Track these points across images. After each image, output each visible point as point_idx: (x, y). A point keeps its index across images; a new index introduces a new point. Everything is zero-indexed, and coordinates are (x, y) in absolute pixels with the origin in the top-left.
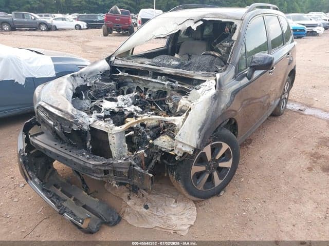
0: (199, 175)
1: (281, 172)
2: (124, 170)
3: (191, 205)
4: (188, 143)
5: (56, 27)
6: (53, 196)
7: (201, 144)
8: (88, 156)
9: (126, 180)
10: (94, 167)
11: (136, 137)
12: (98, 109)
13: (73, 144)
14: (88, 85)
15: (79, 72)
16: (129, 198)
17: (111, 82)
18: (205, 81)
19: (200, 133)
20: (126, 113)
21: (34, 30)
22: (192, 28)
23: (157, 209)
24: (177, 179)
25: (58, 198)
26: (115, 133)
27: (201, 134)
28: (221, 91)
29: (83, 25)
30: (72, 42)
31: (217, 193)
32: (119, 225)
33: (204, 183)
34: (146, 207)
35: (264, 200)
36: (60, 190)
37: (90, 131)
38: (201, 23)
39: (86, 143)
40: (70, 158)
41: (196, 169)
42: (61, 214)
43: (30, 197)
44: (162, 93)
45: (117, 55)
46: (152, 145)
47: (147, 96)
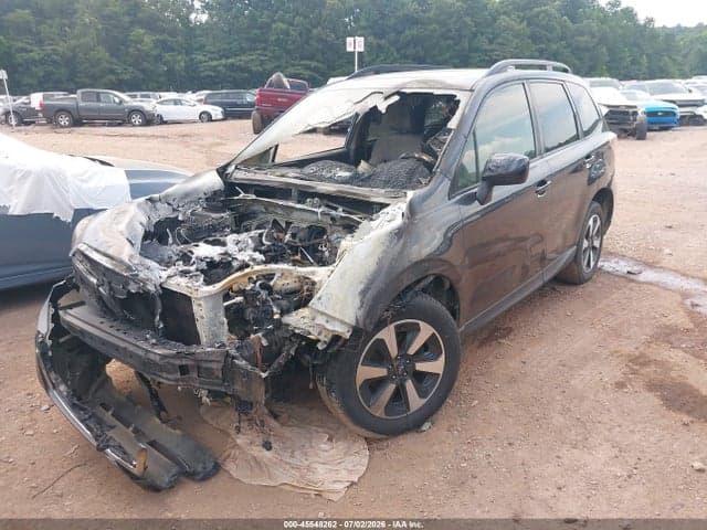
0: (374, 385)
1: (560, 389)
2: (214, 366)
3: (361, 446)
4: (337, 316)
5: (162, 118)
6: (90, 417)
7: (365, 319)
8: (154, 341)
9: (218, 385)
10: (161, 359)
11: (250, 309)
12: (186, 258)
13: (129, 320)
14: (180, 218)
15: (163, 194)
16: (238, 430)
17: (224, 212)
18: (388, 205)
19: (364, 296)
20: (235, 264)
21: (120, 125)
22: (380, 108)
23: (293, 452)
24: (329, 391)
25: (100, 422)
26: (203, 297)
27: (365, 300)
28: (412, 223)
29: (217, 112)
30: (188, 147)
31: (415, 425)
32: (213, 480)
33: (385, 403)
34: (267, 446)
35: (512, 441)
36: (110, 413)
37: (160, 296)
38: (396, 98)
39: (154, 317)
40: (122, 344)
41: (366, 372)
42: (101, 449)
43: (56, 428)
44: (317, 232)
45: (239, 162)
46: (279, 325)
47: (288, 237)
